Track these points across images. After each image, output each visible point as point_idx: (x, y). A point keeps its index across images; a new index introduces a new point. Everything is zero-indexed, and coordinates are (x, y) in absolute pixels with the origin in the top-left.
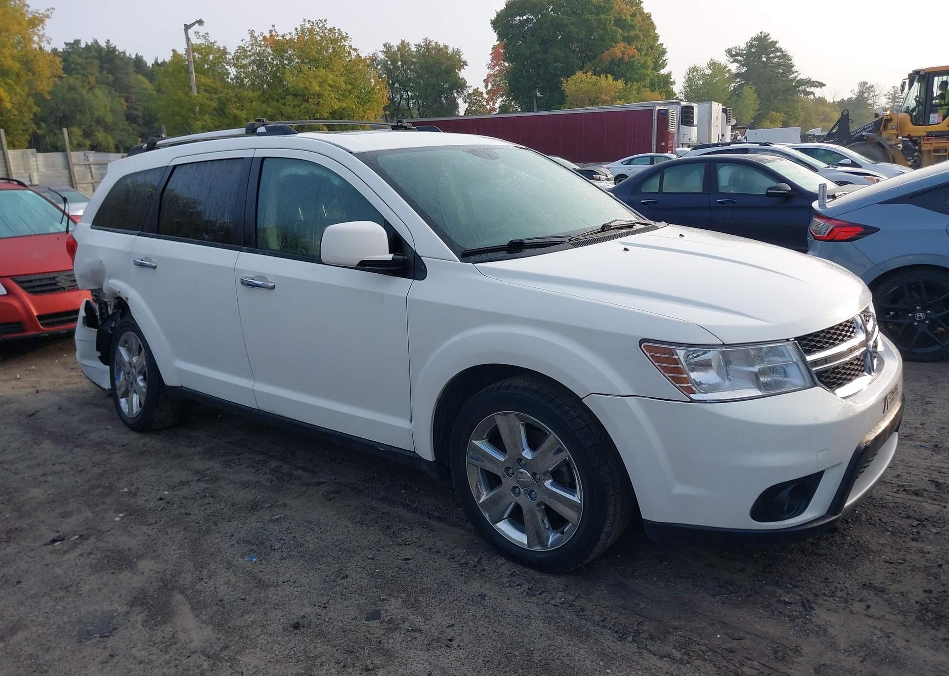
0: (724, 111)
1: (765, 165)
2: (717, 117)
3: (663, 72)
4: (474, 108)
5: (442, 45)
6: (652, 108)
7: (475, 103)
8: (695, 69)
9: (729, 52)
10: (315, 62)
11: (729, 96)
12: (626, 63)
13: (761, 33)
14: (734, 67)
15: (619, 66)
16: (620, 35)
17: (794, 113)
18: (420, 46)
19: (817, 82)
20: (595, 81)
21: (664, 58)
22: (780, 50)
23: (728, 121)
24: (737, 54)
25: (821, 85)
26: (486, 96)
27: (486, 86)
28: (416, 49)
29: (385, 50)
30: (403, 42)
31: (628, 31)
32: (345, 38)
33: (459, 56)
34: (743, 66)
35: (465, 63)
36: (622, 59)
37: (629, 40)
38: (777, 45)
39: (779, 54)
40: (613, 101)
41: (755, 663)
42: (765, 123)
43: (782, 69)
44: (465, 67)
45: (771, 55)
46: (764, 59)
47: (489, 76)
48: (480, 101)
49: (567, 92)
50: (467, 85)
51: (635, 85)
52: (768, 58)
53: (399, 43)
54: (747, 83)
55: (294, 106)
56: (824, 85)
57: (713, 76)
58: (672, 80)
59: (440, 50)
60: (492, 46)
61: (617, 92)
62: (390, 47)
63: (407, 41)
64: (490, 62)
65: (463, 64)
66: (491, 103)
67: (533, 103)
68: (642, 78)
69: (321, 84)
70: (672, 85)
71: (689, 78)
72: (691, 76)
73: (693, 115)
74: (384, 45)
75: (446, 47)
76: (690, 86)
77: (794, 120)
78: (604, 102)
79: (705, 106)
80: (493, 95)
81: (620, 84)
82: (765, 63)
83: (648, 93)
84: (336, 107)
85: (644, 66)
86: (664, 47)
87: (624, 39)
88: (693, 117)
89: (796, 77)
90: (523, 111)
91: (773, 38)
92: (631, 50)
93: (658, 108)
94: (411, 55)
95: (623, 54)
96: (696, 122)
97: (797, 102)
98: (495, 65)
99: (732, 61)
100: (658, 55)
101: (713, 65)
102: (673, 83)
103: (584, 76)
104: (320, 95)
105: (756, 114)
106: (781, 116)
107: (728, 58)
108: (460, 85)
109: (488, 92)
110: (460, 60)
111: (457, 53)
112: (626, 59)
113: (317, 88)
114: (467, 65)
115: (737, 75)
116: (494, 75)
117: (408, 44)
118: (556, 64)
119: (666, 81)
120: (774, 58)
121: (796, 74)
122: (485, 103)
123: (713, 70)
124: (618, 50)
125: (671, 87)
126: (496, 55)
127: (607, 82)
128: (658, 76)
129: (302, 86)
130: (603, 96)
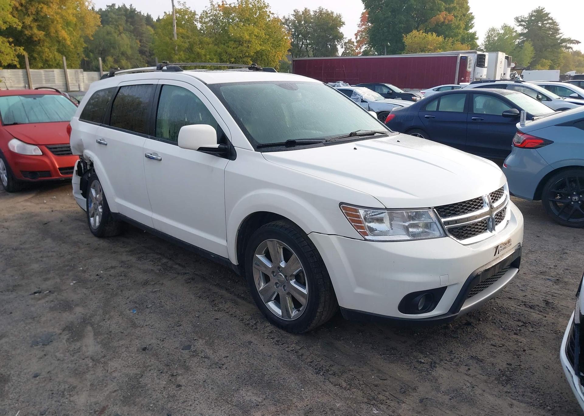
0: (507, 58)
1: (505, 96)
2: (501, 62)
3: (471, 31)
4: (348, 52)
5: (330, 12)
6: (456, 55)
7: (349, 49)
8: (493, 30)
9: (517, 19)
10: (248, 21)
11: (514, 48)
12: (446, 25)
13: (539, 7)
14: (519, 29)
15: (441, 27)
16: (444, 7)
17: (558, 60)
18: (316, 12)
19: (575, 40)
20: (425, 36)
21: (472, 22)
22: (551, 19)
23: (509, 65)
24: (522, 21)
25: (578, 42)
26: (356, 44)
27: (356, 38)
28: (313, 14)
29: (294, 14)
30: (306, 9)
31: (449, 4)
32: (267, 7)
33: (340, 19)
34: (526, 28)
35: (344, 23)
36: (444, 22)
37: (449, 10)
38: (549, 16)
39: (550, 21)
40: (435, 50)
41: (387, 393)
42: (538, 67)
43: (552, 31)
44: (343, 25)
45: (545, 22)
46: (540, 25)
47: (359, 32)
48: (352, 47)
49: (406, 43)
50: (344, 37)
51: (451, 40)
52: (543, 24)
53: (303, 9)
54: (527, 40)
55: (234, 48)
56: (580, 43)
57: (505, 34)
58: (476, 37)
59: (328, 14)
60: (362, 13)
61: (438, 44)
62: (298, 12)
63: (308, 8)
64: (360, 23)
65: (342, 24)
66: (359, 49)
67: (384, 49)
68: (456, 35)
69: (250, 35)
70: (476, 40)
71: (488, 35)
72: (490, 34)
73: (485, 60)
74: (294, 11)
75: (332, 13)
76: (489, 41)
77: (557, 65)
78: (430, 50)
79: (493, 54)
80: (360, 44)
81: (441, 39)
82: (540, 27)
83: (459, 45)
84: (258, 49)
85: (458, 27)
86: (473, 15)
87: (446, 9)
88: (485, 62)
89: (561, 37)
90: (378, 55)
91: (546, 11)
92: (450, 17)
93: (461, 55)
94: (310, 17)
95: (445, 19)
96: (486, 65)
97: (561, 53)
98: (362, 25)
99: (518, 25)
100: (468, 20)
101: (505, 27)
102: (477, 39)
103: (418, 33)
104: (249, 42)
105: (532, 60)
106: (548, 62)
107: (516, 23)
108: (340, 37)
109: (357, 42)
110: (340, 21)
111: (339, 16)
112: (447, 22)
113: (248, 37)
114: (344, 24)
115: (521, 34)
116: (362, 32)
117: (309, 10)
118: (400, 25)
119: (473, 37)
120: (546, 24)
121: (561, 35)
122: (355, 49)
123: (505, 30)
124: (441, 16)
125: (476, 41)
126: (364, 19)
127: (432, 37)
128: (467, 34)
129: (238, 35)
130: (429, 47)
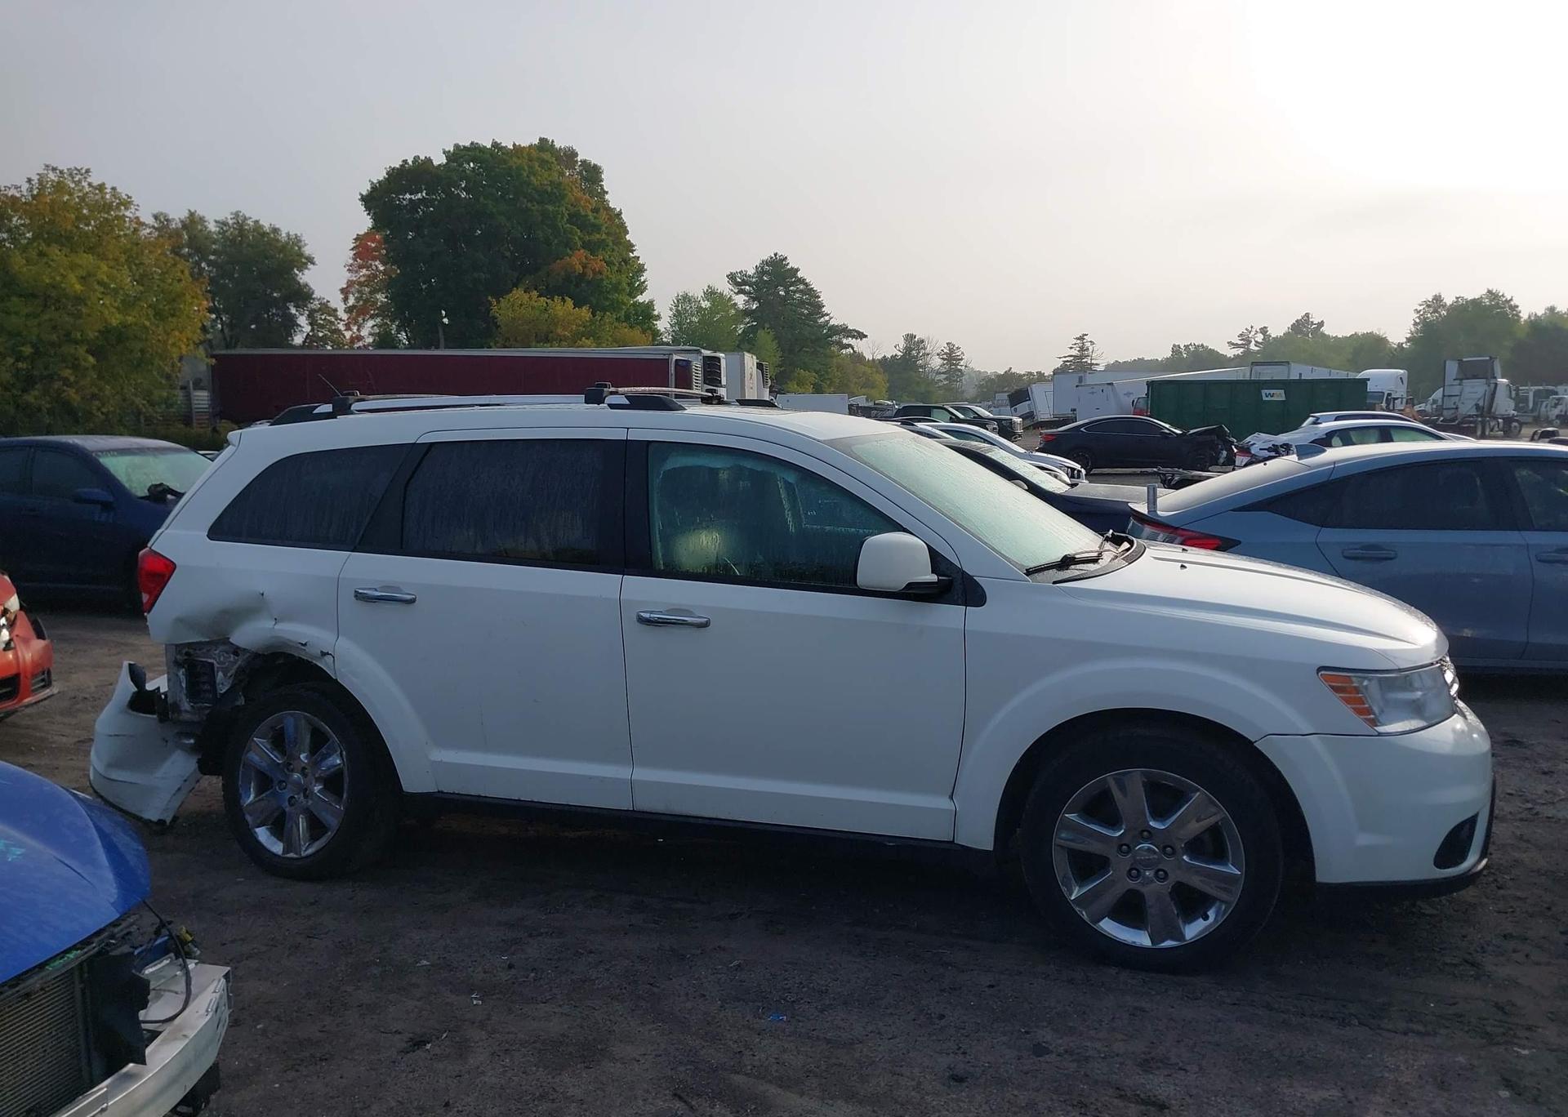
0: (760, 366)
2: (751, 375)
3: (640, 299)
4: (321, 334)
5: (267, 228)
6: (666, 357)
7: (322, 327)
8: (686, 298)
9: (732, 277)
11: (737, 342)
12: (589, 282)
13: (776, 255)
14: (740, 300)
15: (577, 286)
16: (580, 238)
17: (827, 373)
18: (225, 224)
19: (856, 331)
20: (545, 305)
21: (642, 279)
22: (802, 281)
23: (765, 383)
24: (744, 283)
25: (862, 336)
26: (345, 316)
27: (346, 300)
28: (218, 229)
29: (156, 225)
30: (192, 214)
31: (590, 234)
33: (300, 248)
34: (754, 299)
35: (311, 260)
36: (584, 274)
37: (592, 247)
38: (799, 275)
39: (802, 287)
40: (574, 341)
42: (790, 385)
43: (807, 309)
44: (310, 266)
45: (792, 288)
46: (782, 293)
47: (350, 283)
48: (331, 322)
49: (501, 320)
50: (314, 296)
51: (609, 317)
52: (787, 292)
53: (184, 215)
54: (761, 326)
56: (866, 336)
57: (712, 311)
58: (656, 313)
59: (264, 234)
60: (355, 237)
61: (580, 326)
62: (167, 220)
63: (200, 212)
64: (351, 261)
65: (306, 261)
66: (355, 328)
67: (438, 332)
68: (615, 307)
69: (83, 279)
70: (656, 320)
71: (677, 311)
72: (680, 308)
73: (720, 370)
74: (156, 217)
75: (276, 230)
76: (679, 324)
77: (828, 382)
78: (561, 340)
79: (735, 357)
80: (358, 316)
81: (585, 313)
82: (784, 299)
83: (626, 330)
85: (616, 288)
86: (640, 262)
87: (587, 245)
88: (720, 373)
89: (828, 322)
90: (411, 347)
91: (792, 263)
92: (597, 263)
93: (675, 357)
94: (208, 236)
95: (584, 267)
96: (724, 382)
97: (832, 357)
98: (361, 267)
99: (736, 291)
100: (633, 271)
101: (711, 294)
102: (658, 317)
103: (526, 296)
104: (79, 300)
105: (778, 370)
106: (810, 377)
107: (731, 287)
108: (302, 296)
109: (349, 310)
110: (301, 255)
111: (297, 241)
112: (590, 275)
113: (78, 287)
114: (313, 264)
115: (747, 313)
116: (361, 284)
117: (202, 220)
118: (476, 275)
119: (646, 314)
120: (795, 292)
121: (827, 318)
122: (341, 327)
123: (713, 302)
124: (576, 260)
125: (655, 322)
126: (362, 249)
127: (563, 308)
128: (634, 304)
130: (559, 331)
